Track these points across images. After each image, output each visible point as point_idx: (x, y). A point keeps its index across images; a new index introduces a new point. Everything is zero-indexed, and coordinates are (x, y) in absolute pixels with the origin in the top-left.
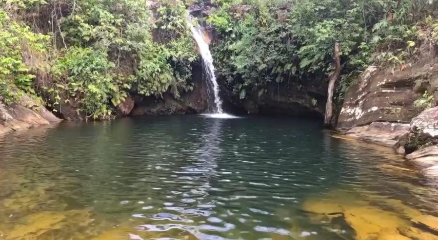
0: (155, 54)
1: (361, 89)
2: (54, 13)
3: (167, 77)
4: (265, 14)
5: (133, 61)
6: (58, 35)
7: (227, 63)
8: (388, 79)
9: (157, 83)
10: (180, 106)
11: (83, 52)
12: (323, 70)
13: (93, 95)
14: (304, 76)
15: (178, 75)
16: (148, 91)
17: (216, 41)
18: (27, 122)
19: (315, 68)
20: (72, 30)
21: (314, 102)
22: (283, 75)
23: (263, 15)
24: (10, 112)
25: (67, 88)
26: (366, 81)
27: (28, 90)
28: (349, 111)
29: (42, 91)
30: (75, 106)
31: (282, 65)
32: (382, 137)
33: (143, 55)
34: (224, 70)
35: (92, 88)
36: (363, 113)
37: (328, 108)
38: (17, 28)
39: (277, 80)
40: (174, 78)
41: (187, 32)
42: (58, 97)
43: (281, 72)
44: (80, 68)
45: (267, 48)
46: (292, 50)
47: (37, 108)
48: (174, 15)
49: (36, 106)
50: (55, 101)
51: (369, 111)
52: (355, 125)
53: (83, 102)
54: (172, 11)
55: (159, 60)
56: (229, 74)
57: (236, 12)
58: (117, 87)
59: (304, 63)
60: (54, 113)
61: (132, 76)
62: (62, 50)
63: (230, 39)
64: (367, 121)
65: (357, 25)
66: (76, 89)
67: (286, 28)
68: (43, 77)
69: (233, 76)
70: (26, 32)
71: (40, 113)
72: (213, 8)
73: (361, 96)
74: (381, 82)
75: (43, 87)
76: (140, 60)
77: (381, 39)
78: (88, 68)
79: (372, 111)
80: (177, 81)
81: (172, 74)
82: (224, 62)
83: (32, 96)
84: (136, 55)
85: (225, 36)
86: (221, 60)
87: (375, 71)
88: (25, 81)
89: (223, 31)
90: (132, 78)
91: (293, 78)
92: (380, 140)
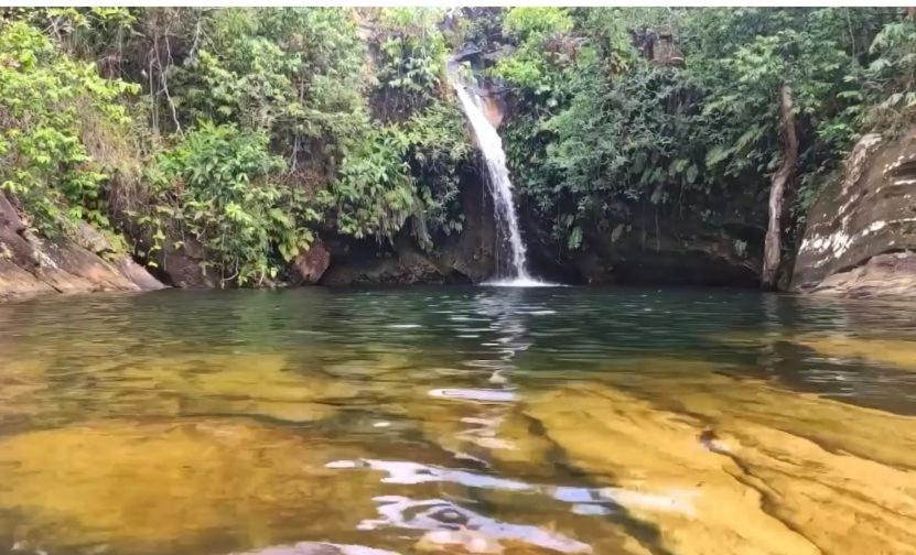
0: (376, 145)
1: (845, 191)
2: (155, 55)
3: (403, 195)
4: (623, 48)
5: (327, 162)
6: (165, 104)
7: (540, 165)
8: (907, 156)
9: (379, 209)
10: (432, 267)
11: (215, 133)
12: (759, 168)
13: (237, 226)
14: (715, 186)
15: (427, 195)
16: (360, 228)
17: (513, 119)
18: (89, 279)
19: (740, 164)
20: (193, 91)
21: (741, 246)
22: (667, 187)
23: (619, 51)
24: (52, 254)
25: (179, 216)
26: (856, 169)
27: (95, 218)
28: (817, 244)
29: (126, 221)
30: (196, 256)
31: (665, 163)
32: (897, 285)
33: (350, 148)
34: (531, 183)
35: (233, 209)
36: (851, 241)
37: (772, 245)
38: (69, 69)
39: (655, 198)
40: (419, 201)
41: (448, 96)
42: (160, 235)
43: (662, 179)
44: (209, 167)
45: (629, 124)
46: (688, 127)
47: (112, 255)
48: (418, 55)
49: (110, 251)
50: (154, 244)
51: (865, 232)
52: (833, 271)
53: (214, 247)
54: (415, 48)
55: (385, 158)
56: (543, 192)
57: (558, 50)
58: (292, 218)
59: (715, 156)
60: (150, 270)
61: (325, 193)
62: (171, 136)
63: (546, 110)
64: (860, 257)
65: (833, 43)
66: (198, 216)
67: (674, 79)
68: (127, 188)
69: (552, 195)
70: (89, 75)
71: (121, 266)
72: (507, 47)
73: (847, 205)
74: (890, 164)
75: (125, 211)
76: (343, 156)
77: (889, 64)
78: (225, 168)
79: (872, 233)
80: (427, 207)
81: (415, 189)
82: (532, 165)
83: (103, 231)
84: (333, 147)
85: (534, 104)
86: (525, 161)
87: (877, 143)
88: (86, 187)
89: (529, 93)
90: (327, 198)
91: (691, 194)
92: (890, 291)
